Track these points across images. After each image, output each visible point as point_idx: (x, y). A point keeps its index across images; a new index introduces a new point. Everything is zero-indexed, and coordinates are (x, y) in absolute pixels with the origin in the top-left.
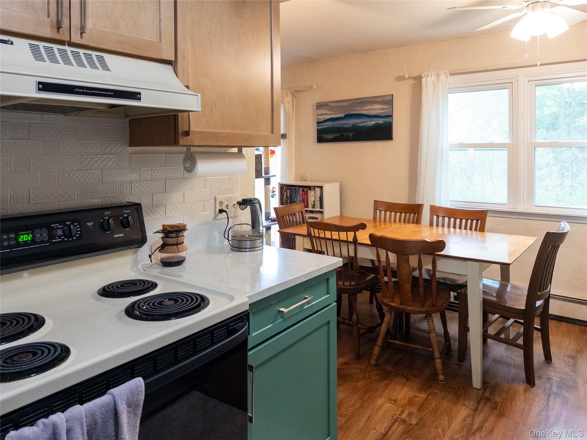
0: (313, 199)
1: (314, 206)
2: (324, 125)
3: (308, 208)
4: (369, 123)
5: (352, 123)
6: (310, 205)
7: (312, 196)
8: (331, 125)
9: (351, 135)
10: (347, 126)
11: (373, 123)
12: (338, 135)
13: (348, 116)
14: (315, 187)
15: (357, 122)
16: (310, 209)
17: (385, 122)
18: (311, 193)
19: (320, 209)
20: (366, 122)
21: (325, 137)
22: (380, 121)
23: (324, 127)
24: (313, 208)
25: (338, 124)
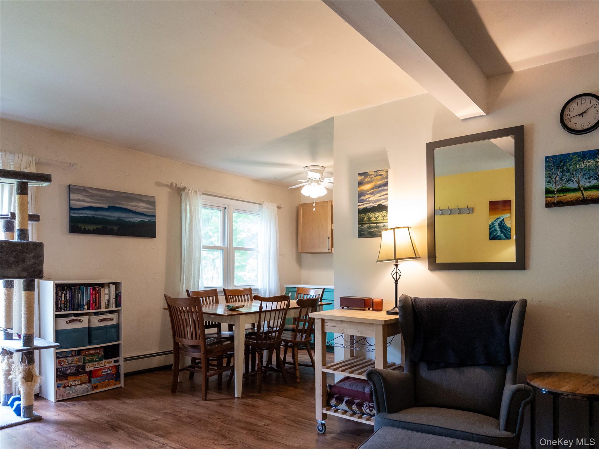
0: (107, 297)
1: (108, 306)
2: (81, 214)
3: (101, 309)
4: (134, 219)
5: (117, 216)
6: (103, 305)
7: (106, 295)
8: (90, 214)
9: (115, 228)
10: (111, 219)
11: (139, 220)
12: (100, 227)
13: (111, 208)
14: (109, 283)
15: (123, 216)
16: (103, 309)
17: (150, 221)
18: (105, 291)
19: (116, 307)
20: (132, 217)
21: (83, 228)
22: (146, 219)
23: (81, 215)
24: (106, 308)
25: (100, 215)
